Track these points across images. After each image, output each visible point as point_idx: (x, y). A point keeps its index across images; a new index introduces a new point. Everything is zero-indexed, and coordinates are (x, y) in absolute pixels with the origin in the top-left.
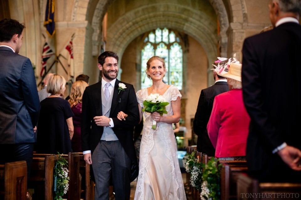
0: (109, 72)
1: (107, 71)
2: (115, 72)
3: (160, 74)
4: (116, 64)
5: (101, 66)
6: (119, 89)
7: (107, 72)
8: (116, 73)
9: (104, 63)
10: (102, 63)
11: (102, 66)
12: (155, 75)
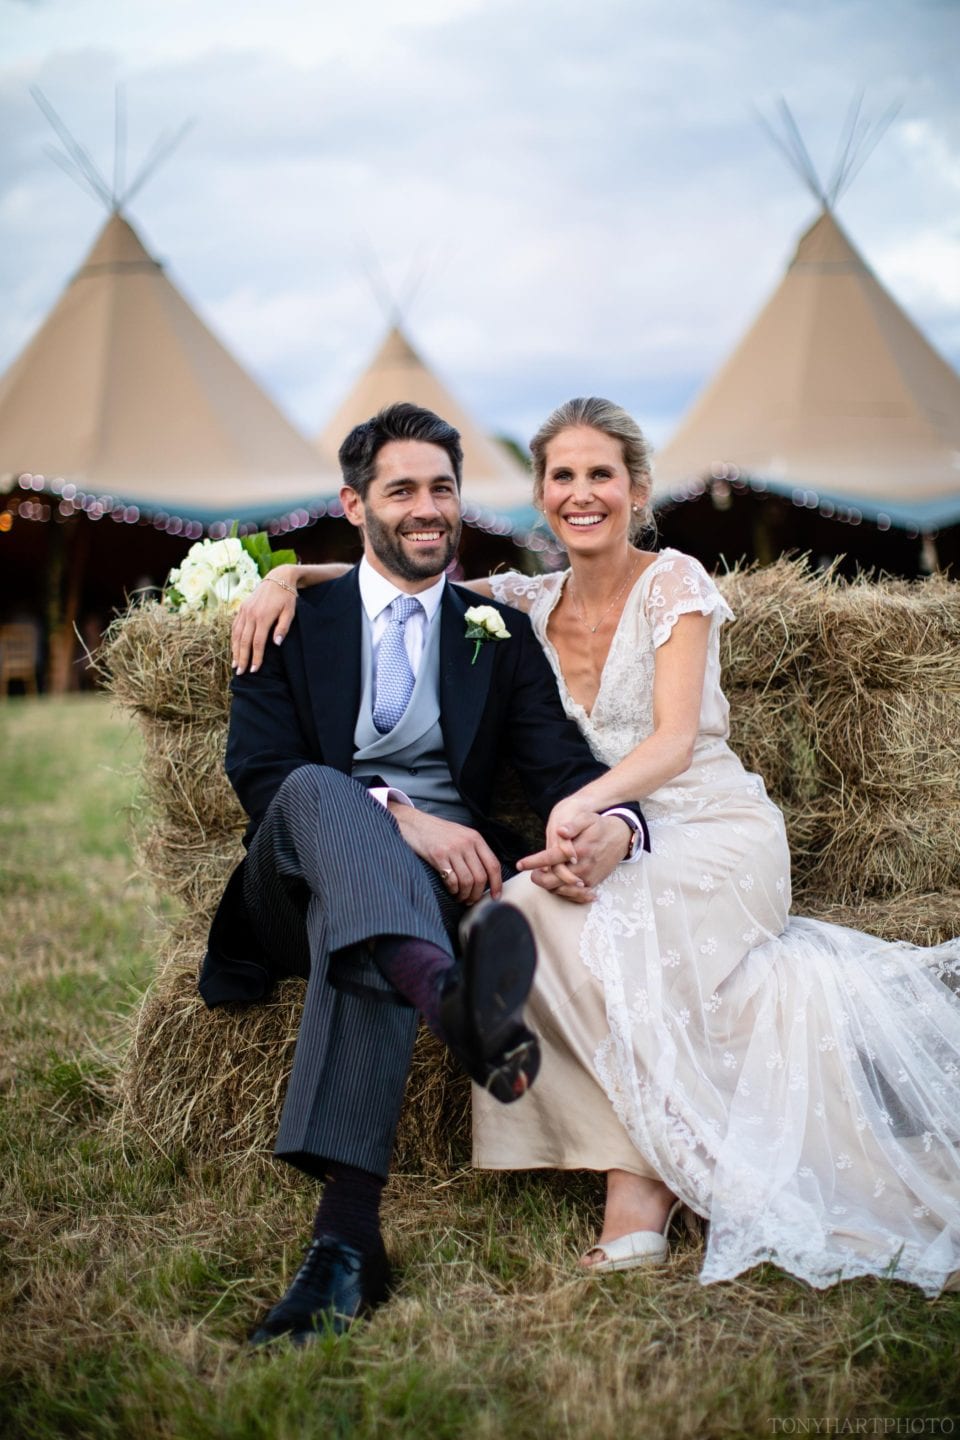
0: (401, 529)
1: (393, 525)
2: (441, 533)
3: (604, 516)
4: (442, 479)
5: (359, 498)
6: (469, 634)
7: (391, 532)
8: (445, 536)
9: (372, 478)
10: (361, 480)
11: (364, 498)
12: (573, 520)
